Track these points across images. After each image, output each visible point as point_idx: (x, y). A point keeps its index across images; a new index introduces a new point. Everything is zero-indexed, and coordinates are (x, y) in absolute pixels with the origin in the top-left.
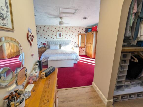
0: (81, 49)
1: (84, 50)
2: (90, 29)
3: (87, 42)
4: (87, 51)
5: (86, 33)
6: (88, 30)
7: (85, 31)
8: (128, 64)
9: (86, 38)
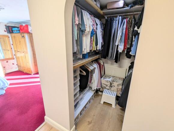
0: (7, 62)
1: (13, 64)
2: (16, 29)
3: (16, 50)
4: (20, 64)
5: (9, 35)
6: (12, 29)
7: (6, 30)
8: (79, 78)
9: (11, 43)
